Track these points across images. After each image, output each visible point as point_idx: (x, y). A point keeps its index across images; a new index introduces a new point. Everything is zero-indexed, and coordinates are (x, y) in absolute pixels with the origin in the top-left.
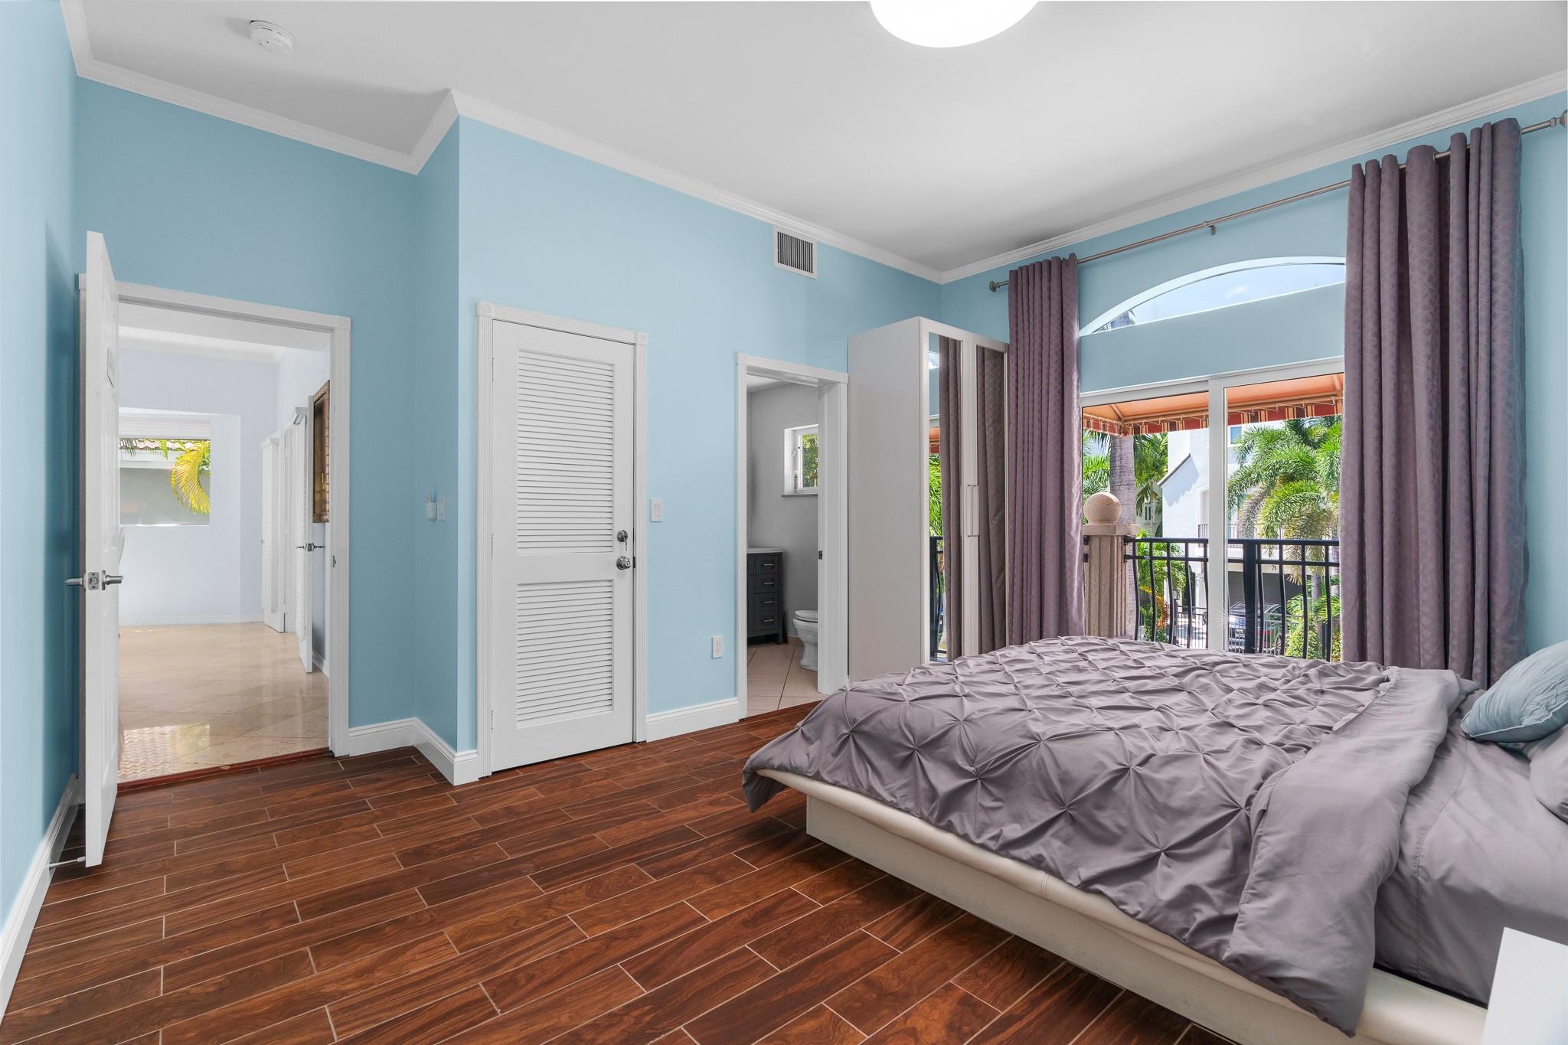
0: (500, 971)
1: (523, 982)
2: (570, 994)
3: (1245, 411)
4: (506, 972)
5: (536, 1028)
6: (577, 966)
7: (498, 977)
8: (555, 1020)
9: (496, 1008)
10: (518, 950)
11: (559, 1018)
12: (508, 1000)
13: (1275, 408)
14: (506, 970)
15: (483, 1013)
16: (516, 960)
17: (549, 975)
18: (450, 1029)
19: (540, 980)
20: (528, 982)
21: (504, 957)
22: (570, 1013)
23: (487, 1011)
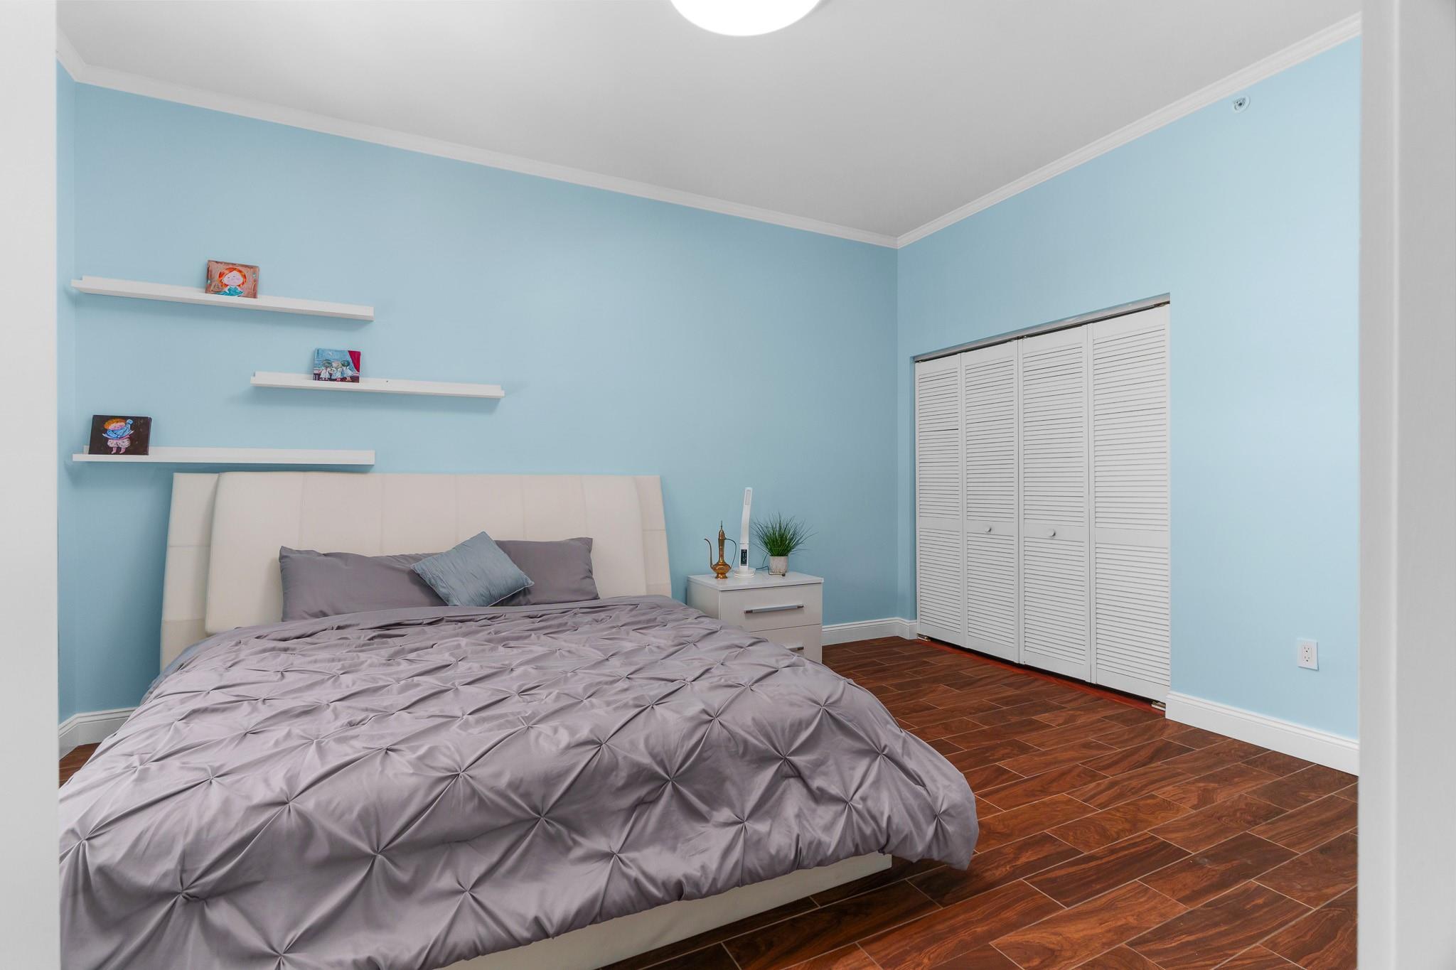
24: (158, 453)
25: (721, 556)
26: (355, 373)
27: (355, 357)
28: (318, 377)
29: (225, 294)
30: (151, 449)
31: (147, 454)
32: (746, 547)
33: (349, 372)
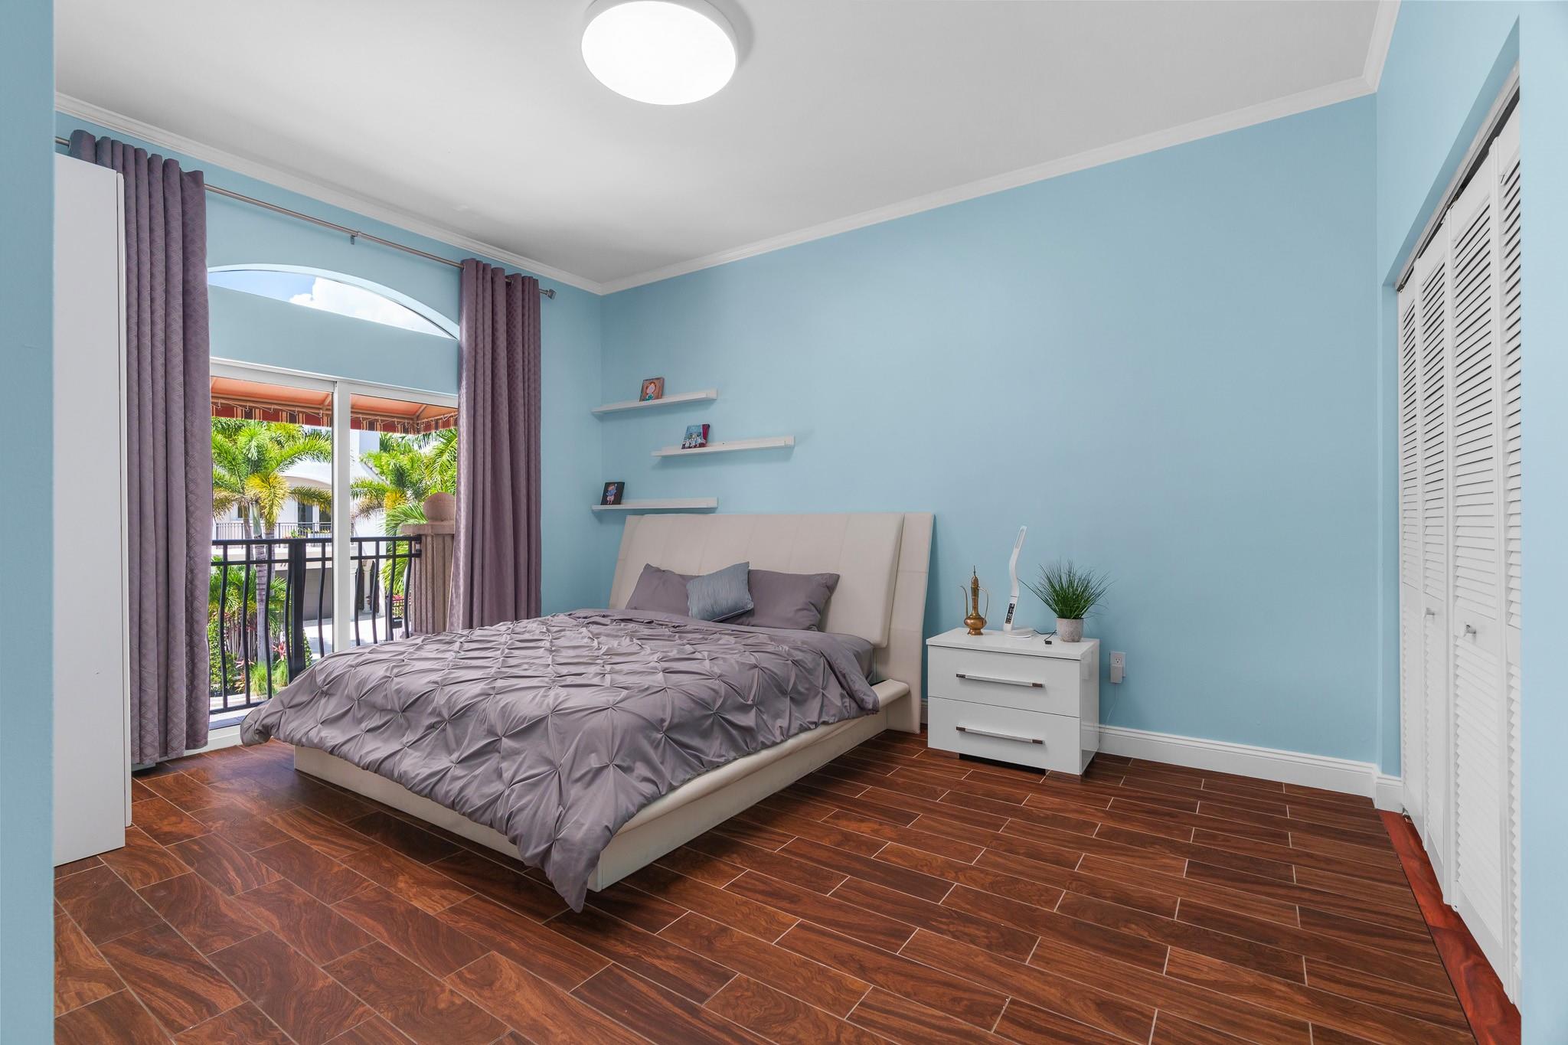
0: (965, 1027)
1: (965, 1002)
2: (954, 967)
3: (241, 406)
4: (964, 1022)
5: (1002, 970)
6: (919, 978)
7: (973, 1023)
8: (986, 963)
9: (1007, 1003)
10: (928, 1030)
11: (982, 962)
12: (992, 1000)
13: (270, 409)
14: (961, 1024)
15: (1020, 1009)
16: (944, 1024)
17: (942, 990)
18: (1052, 1020)
19: (954, 993)
20: (962, 999)
21: (945, 1035)
22: (972, 959)
23: (1016, 1007)
24: (627, 504)
25: (975, 607)
26: (703, 441)
27: (706, 428)
28: (684, 447)
29: (647, 400)
30: (623, 501)
31: (620, 504)
32: (1014, 601)
33: (700, 441)
